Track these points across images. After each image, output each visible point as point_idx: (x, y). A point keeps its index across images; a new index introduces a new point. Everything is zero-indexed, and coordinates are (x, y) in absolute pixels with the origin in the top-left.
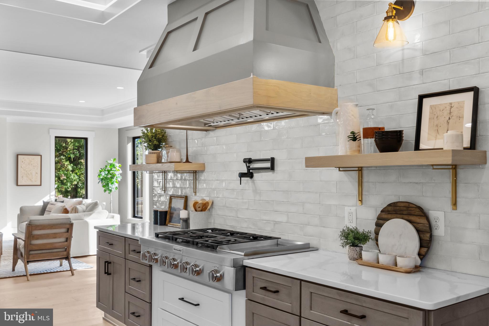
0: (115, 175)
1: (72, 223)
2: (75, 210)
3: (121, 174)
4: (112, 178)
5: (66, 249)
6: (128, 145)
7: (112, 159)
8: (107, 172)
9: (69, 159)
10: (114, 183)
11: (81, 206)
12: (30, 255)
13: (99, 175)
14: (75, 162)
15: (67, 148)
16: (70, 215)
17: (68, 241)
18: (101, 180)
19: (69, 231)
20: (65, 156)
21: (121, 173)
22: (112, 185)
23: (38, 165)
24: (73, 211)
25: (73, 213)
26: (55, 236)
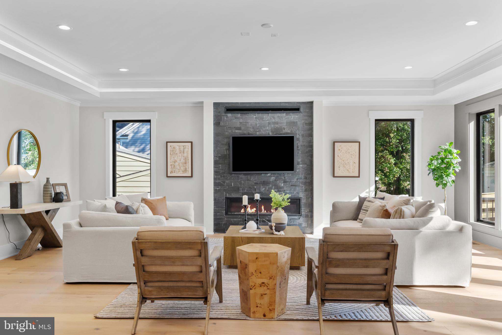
0: (452, 164)
1: (396, 244)
2: (400, 214)
3: (460, 163)
4: (448, 168)
5: (385, 286)
6: (470, 124)
7: (447, 144)
8: (440, 161)
9: (392, 153)
10: (450, 175)
11: (409, 207)
12: (326, 290)
13: (429, 164)
14: (398, 155)
15: (390, 142)
16: (391, 221)
17: (389, 274)
18: (432, 171)
19: (391, 258)
20: (388, 151)
21: (460, 161)
22: (447, 178)
23: (356, 153)
24: (397, 215)
25: (396, 218)
26: (366, 263)
